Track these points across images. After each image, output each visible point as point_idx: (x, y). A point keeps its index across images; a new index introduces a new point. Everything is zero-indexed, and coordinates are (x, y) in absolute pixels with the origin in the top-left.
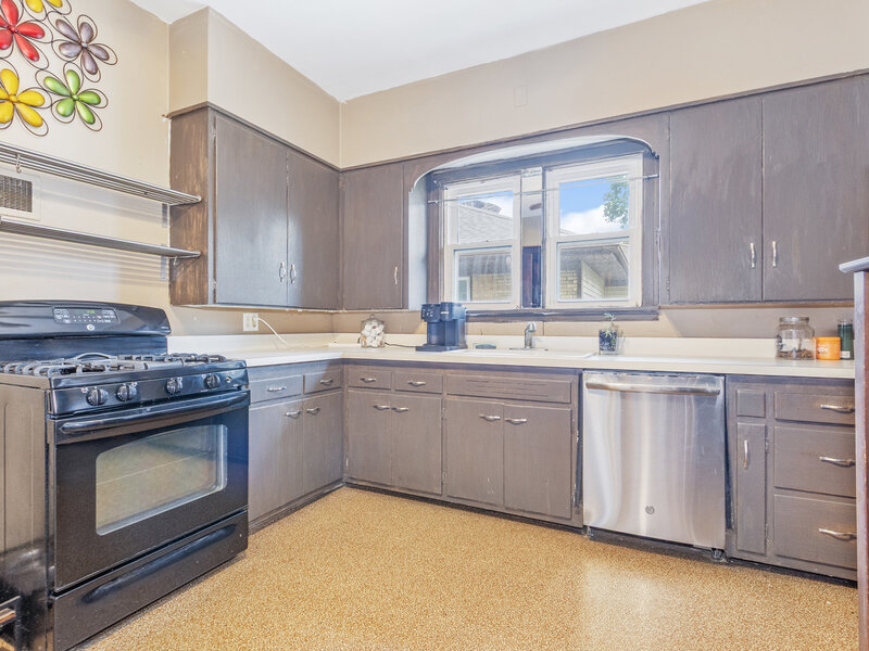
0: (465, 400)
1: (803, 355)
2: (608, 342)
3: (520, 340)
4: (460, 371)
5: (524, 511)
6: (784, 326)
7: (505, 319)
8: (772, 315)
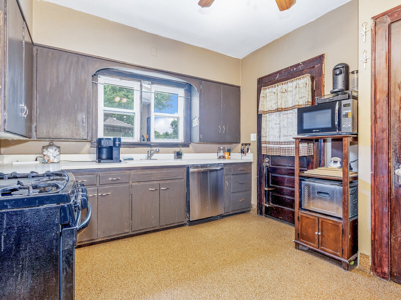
0: (141, 183)
1: (224, 157)
2: (179, 155)
3: (145, 156)
4: (139, 171)
5: (167, 225)
6: (220, 149)
7: (134, 146)
8: (215, 146)
